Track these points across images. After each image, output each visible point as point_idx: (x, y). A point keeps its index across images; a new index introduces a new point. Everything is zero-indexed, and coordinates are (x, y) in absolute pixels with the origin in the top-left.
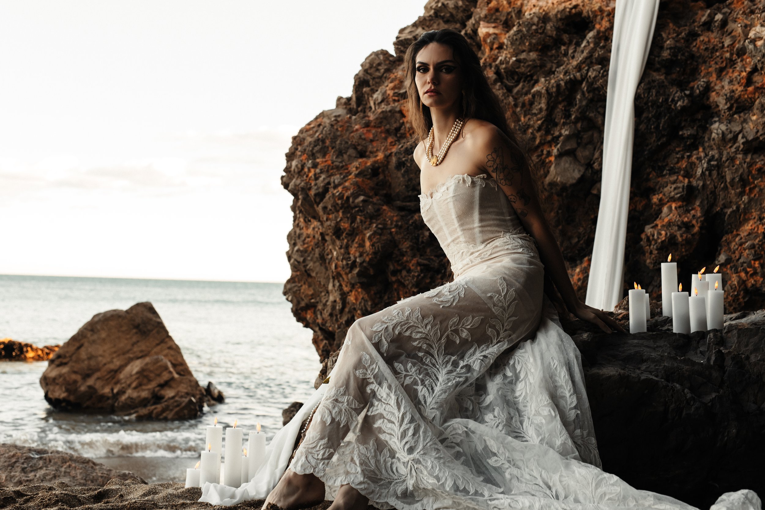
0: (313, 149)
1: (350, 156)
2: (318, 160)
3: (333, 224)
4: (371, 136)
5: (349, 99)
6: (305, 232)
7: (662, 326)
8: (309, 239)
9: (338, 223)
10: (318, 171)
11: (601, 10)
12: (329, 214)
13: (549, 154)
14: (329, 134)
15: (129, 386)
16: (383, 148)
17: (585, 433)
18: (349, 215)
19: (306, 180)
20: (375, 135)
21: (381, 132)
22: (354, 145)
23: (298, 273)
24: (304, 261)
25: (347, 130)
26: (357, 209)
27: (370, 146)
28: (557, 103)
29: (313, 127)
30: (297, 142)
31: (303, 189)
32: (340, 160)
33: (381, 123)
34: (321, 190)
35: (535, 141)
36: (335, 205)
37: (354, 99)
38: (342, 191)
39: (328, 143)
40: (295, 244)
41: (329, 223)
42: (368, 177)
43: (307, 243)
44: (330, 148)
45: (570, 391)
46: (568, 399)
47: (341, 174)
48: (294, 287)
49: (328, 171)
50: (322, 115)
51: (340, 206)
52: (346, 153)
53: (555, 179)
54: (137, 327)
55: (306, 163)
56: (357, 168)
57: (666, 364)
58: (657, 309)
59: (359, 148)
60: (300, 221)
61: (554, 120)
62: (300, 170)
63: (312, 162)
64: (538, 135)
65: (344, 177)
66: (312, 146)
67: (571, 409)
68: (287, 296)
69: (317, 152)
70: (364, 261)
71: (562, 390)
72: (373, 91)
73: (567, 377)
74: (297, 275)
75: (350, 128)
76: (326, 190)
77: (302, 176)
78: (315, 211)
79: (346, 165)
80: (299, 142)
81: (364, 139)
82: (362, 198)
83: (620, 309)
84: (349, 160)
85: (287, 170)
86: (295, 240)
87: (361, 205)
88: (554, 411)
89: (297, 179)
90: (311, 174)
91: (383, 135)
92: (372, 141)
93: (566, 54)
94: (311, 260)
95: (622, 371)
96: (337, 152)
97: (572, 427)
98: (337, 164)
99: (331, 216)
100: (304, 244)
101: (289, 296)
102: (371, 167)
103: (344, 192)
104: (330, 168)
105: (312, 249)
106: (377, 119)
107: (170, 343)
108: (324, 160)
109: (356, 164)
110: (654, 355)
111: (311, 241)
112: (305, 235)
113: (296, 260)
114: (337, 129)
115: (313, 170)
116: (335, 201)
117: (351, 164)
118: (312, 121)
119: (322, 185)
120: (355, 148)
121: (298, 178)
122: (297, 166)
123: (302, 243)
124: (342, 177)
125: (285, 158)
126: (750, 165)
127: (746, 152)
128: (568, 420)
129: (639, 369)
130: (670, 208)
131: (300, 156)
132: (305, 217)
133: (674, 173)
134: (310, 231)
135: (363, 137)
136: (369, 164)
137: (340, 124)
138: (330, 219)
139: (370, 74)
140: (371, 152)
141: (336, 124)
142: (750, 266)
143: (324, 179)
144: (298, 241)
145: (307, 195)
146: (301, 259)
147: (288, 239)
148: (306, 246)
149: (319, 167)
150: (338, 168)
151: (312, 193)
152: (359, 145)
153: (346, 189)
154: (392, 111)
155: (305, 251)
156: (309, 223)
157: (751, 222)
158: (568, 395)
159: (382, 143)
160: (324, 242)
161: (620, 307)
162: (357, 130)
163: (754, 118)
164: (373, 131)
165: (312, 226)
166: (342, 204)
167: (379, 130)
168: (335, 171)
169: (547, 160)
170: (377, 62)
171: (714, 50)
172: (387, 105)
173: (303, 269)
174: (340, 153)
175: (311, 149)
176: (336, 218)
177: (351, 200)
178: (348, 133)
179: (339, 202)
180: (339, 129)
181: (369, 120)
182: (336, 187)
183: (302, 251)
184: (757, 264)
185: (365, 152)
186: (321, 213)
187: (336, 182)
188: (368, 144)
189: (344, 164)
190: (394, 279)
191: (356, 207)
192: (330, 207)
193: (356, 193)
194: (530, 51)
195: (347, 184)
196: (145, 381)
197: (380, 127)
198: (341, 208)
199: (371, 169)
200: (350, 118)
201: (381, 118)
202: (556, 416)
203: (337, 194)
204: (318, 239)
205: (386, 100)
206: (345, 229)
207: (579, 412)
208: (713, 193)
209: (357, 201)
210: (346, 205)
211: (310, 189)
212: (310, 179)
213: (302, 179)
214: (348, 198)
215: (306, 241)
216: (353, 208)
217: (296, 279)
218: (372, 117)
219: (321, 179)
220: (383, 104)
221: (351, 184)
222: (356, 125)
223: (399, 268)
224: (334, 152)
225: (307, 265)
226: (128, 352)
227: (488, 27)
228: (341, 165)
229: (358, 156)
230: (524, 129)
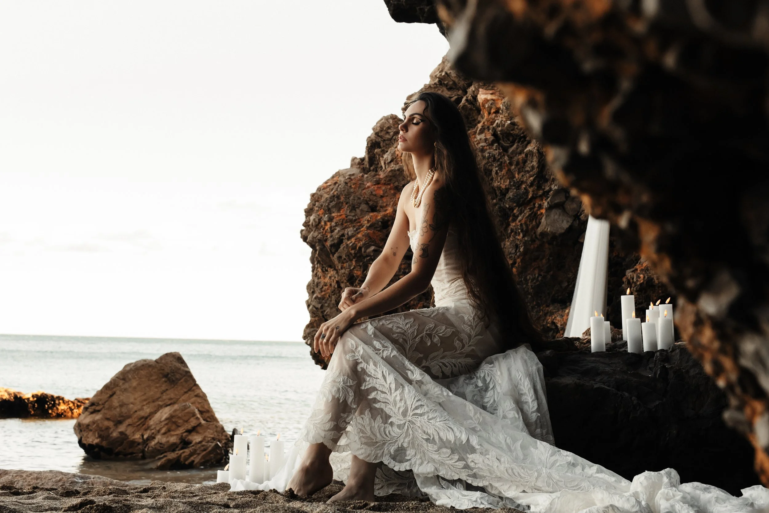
0: (329, 204)
1: (362, 211)
2: (333, 215)
3: (347, 272)
4: (381, 193)
5: (362, 160)
6: (322, 280)
7: (620, 348)
8: (326, 287)
9: (351, 271)
10: (333, 224)
12: (343, 263)
13: (540, 207)
14: (344, 191)
15: (159, 431)
16: (392, 203)
17: (544, 431)
18: (361, 264)
19: (323, 232)
20: (385, 192)
21: (390, 189)
22: (366, 200)
23: (317, 319)
24: (322, 307)
25: (359, 187)
26: (368, 258)
27: (381, 202)
29: (330, 185)
30: (315, 199)
31: (320, 240)
32: (353, 214)
33: (390, 180)
34: (336, 241)
35: (528, 196)
36: (348, 255)
37: (367, 159)
38: (355, 242)
39: (342, 199)
40: (313, 293)
41: (343, 271)
42: (379, 229)
43: (325, 291)
44: (344, 204)
45: (531, 398)
46: (530, 404)
47: (354, 227)
48: (313, 331)
49: (342, 224)
50: (338, 174)
51: (353, 255)
52: (358, 208)
53: (546, 230)
54: (166, 376)
55: (323, 217)
56: (368, 221)
57: (618, 377)
58: (619, 335)
59: (371, 203)
60: (318, 271)
61: (545, 176)
62: (317, 223)
63: (328, 216)
64: (531, 190)
65: (357, 230)
66: (328, 201)
67: (534, 412)
68: (307, 340)
69: (332, 207)
71: (526, 397)
72: (384, 152)
73: (529, 386)
74: (315, 321)
75: (362, 185)
76: (340, 241)
77: (320, 229)
78: (331, 260)
79: (359, 218)
80: (317, 198)
81: (375, 195)
82: (373, 248)
83: (586, 335)
84: (361, 214)
85: (306, 224)
86: (314, 289)
87: (372, 254)
88: (518, 414)
89: (314, 232)
90: (327, 227)
91: (392, 192)
92: (382, 197)
94: (328, 306)
95: (578, 381)
96: (351, 207)
97: (534, 427)
98: (351, 217)
99: (345, 265)
100: (322, 292)
101: (308, 340)
102: (381, 220)
103: (357, 243)
104: (344, 221)
105: (329, 296)
106: (386, 177)
107: (197, 392)
108: (339, 214)
109: (367, 217)
110: (607, 369)
111: (328, 289)
112: (322, 284)
113: (314, 306)
114: (351, 186)
115: (328, 224)
116: (348, 251)
117: (363, 217)
118: (329, 180)
119: (337, 237)
120: (367, 203)
121: (315, 230)
122: (314, 220)
123: (319, 291)
124: (355, 229)
125: (304, 213)
128: (530, 421)
129: (594, 380)
131: (318, 211)
132: (323, 267)
134: (327, 280)
135: (374, 193)
136: (379, 218)
137: (354, 181)
138: (344, 267)
139: (381, 137)
140: (381, 207)
141: (350, 181)
143: (339, 231)
144: (316, 289)
145: (324, 246)
146: (319, 306)
147: (307, 289)
148: (323, 293)
149: (335, 220)
150: (351, 221)
151: (328, 244)
152: (370, 200)
153: (359, 240)
154: (400, 170)
155: (323, 298)
156: (327, 273)
158: (530, 401)
159: (391, 199)
160: (339, 289)
161: (587, 334)
162: (369, 187)
164: (383, 188)
165: (329, 275)
166: (354, 253)
167: (389, 187)
168: (348, 224)
169: (539, 213)
170: (387, 126)
172: (396, 165)
173: (321, 315)
174: (353, 208)
175: (327, 204)
176: (350, 266)
177: (363, 250)
178: (360, 190)
179: (353, 252)
180: (353, 186)
181: (380, 178)
182: (349, 238)
183: (319, 299)
185: (376, 207)
186: (336, 262)
187: (350, 233)
188: (379, 199)
189: (357, 217)
191: (367, 256)
192: (344, 256)
193: (368, 243)
195: (359, 236)
196: (174, 427)
197: (389, 184)
198: (354, 258)
199: (381, 222)
200: (363, 176)
201: (391, 176)
202: (519, 417)
203: (351, 245)
204: (334, 287)
205: (395, 160)
206: (358, 276)
207: (539, 415)
209: (368, 251)
210: (358, 255)
211: (326, 240)
212: (326, 232)
213: (319, 232)
214: (360, 248)
215: (324, 289)
216: (364, 258)
217: (315, 325)
218: (382, 175)
219: (336, 231)
220: (392, 163)
221: (363, 236)
222: (368, 183)
224: (347, 207)
225: (325, 311)
226: (157, 399)
227: (486, 94)
228: (354, 218)
229: (370, 210)
230: (518, 185)
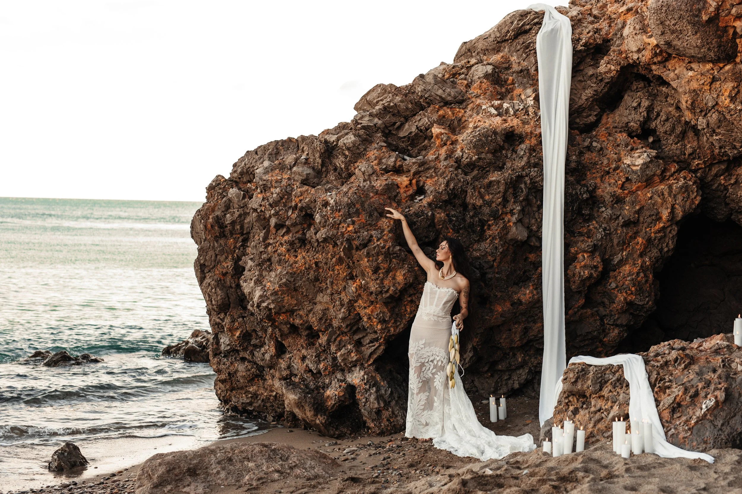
1: (376, 216)
2: (354, 219)
3: (375, 264)
10: (356, 226)
11: (531, 133)
13: (509, 221)
19: (343, 232)
22: (375, 208)
25: (367, 197)
28: (509, 188)
32: (371, 219)
34: (366, 241)
35: (498, 212)
36: (377, 252)
39: (358, 206)
44: (361, 211)
47: (377, 230)
49: (364, 227)
52: (373, 214)
53: (515, 237)
56: (388, 227)
59: (380, 211)
61: (508, 199)
63: (351, 220)
64: (499, 208)
65: (381, 233)
69: (354, 213)
70: (397, 289)
76: (369, 241)
81: (381, 204)
93: (506, 157)
99: (371, 259)
106: (383, 189)
114: (361, 196)
115: (352, 226)
116: (378, 249)
117: (379, 222)
119: (364, 237)
120: (377, 211)
121: (330, 229)
126: (627, 234)
127: (622, 226)
130: (584, 256)
133: (582, 235)
135: (378, 202)
142: (629, 290)
145: (351, 243)
149: (356, 223)
150: (371, 225)
152: (378, 208)
153: (385, 241)
154: (393, 184)
157: (627, 266)
162: (372, 197)
163: (627, 208)
164: (382, 198)
166: (384, 251)
167: (385, 197)
168: (369, 227)
169: (508, 225)
171: (595, 164)
174: (371, 216)
176: (377, 260)
177: (391, 249)
178: (368, 199)
181: (377, 189)
182: (378, 241)
184: (633, 289)
189: (374, 222)
190: (409, 299)
191: (394, 254)
194: (488, 153)
195: (385, 238)
198: (382, 254)
203: (381, 245)
206: (383, 268)
208: (605, 248)
209: (395, 250)
210: (387, 252)
214: (389, 248)
216: (390, 254)
221: (388, 238)
222: (370, 193)
223: (415, 292)
224: (365, 213)
227: (440, 128)
229: (381, 216)
230: (489, 204)
